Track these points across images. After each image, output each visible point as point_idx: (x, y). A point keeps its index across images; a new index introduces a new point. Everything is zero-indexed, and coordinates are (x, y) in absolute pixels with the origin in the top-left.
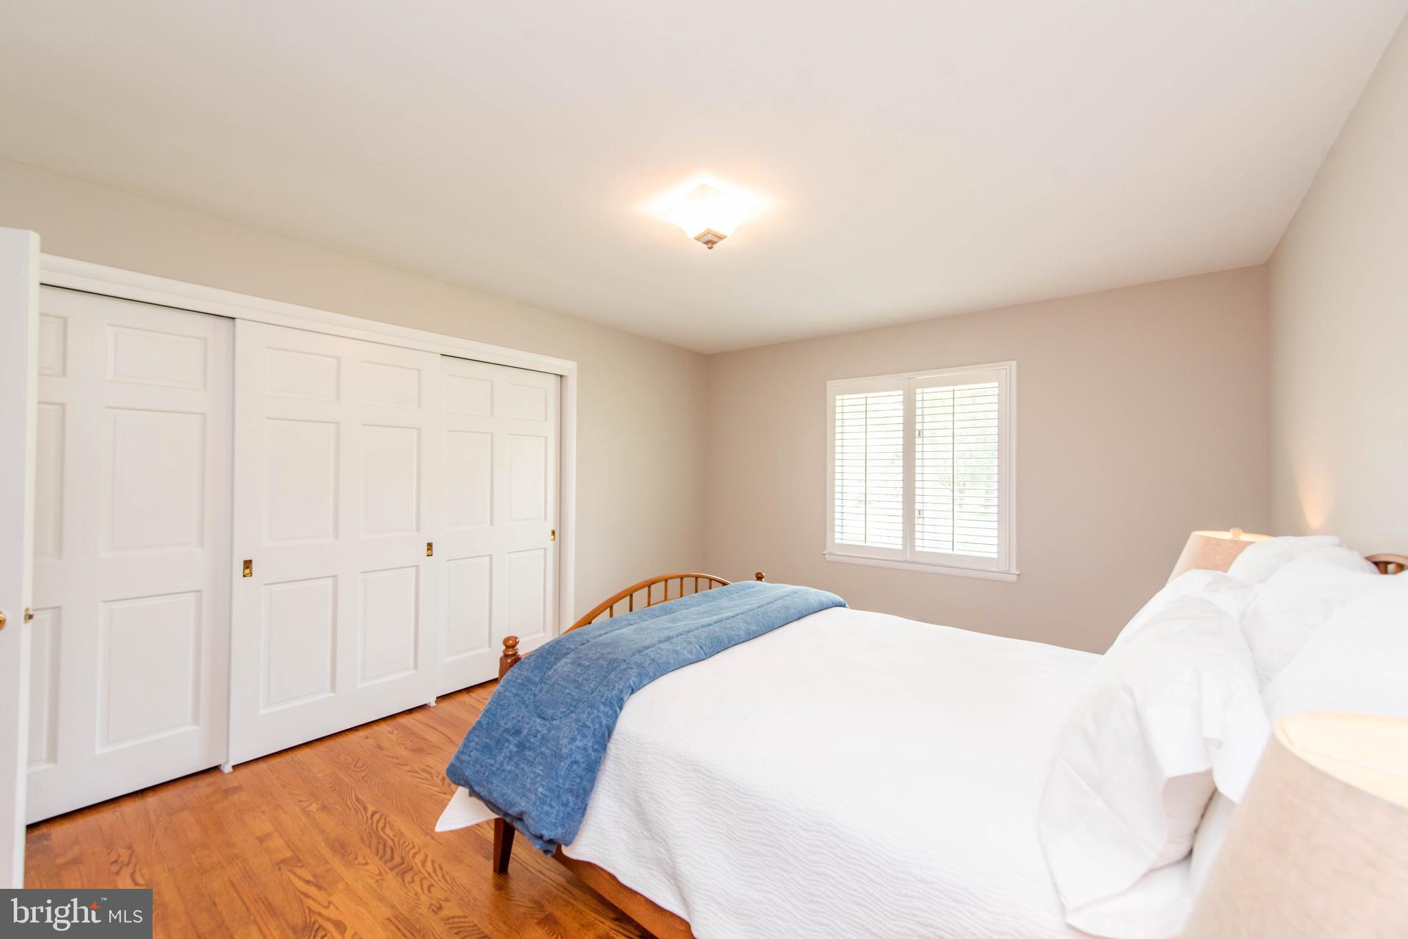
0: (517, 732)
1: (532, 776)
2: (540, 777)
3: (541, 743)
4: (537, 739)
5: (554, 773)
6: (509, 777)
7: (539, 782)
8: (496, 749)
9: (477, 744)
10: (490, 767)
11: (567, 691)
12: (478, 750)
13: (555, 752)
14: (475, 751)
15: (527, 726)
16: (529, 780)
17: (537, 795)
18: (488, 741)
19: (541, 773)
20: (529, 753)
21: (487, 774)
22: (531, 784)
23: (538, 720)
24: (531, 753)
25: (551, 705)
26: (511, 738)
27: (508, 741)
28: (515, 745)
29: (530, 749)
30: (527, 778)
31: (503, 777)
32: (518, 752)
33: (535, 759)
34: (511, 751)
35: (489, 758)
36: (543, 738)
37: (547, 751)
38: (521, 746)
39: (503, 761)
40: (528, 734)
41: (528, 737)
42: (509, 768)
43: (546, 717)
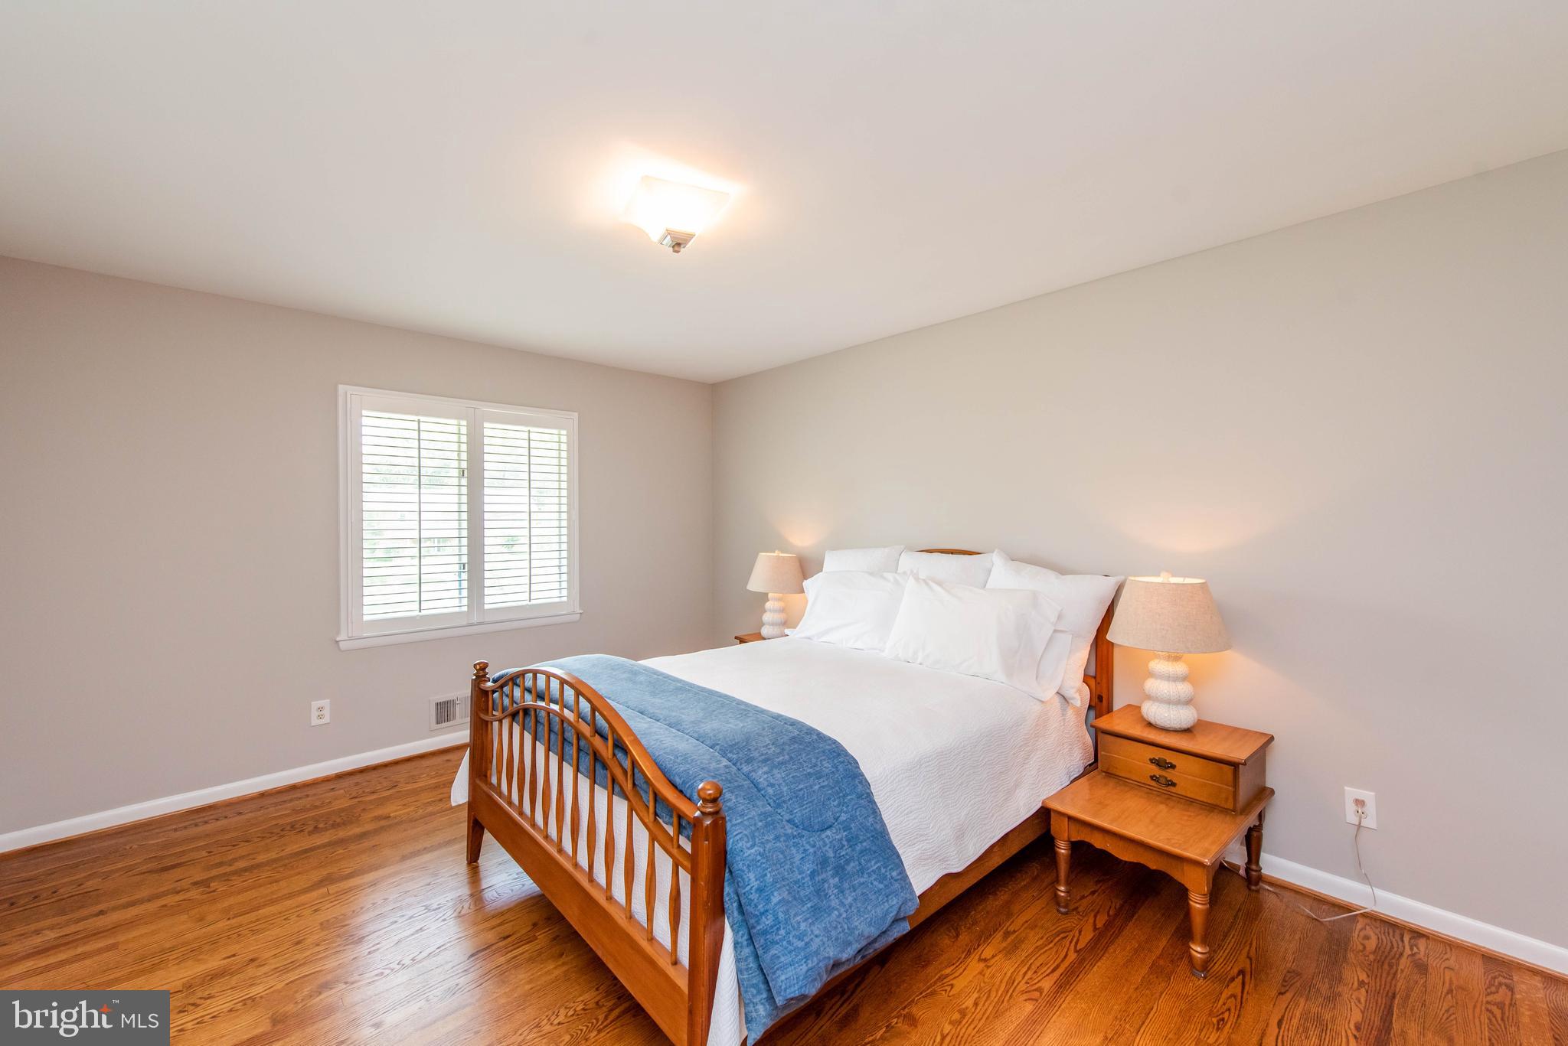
0: (824, 862)
1: (874, 876)
2: (882, 868)
3: (851, 847)
4: (846, 847)
5: (888, 851)
6: (859, 905)
7: (886, 872)
8: (822, 901)
9: (806, 920)
10: (841, 920)
11: (816, 787)
12: (812, 924)
13: (872, 836)
14: (812, 927)
15: (827, 848)
16: (875, 883)
17: (898, 880)
18: (809, 905)
19: (879, 864)
20: (851, 867)
21: (846, 927)
22: (880, 882)
23: (828, 832)
24: (852, 864)
25: (820, 810)
26: (824, 876)
27: (824, 881)
28: (833, 876)
29: (848, 862)
30: (872, 884)
31: (855, 911)
32: (841, 879)
33: (860, 864)
34: (836, 886)
35: (830, 915)
36: (848, 841)
37: (865, 844)
38: (839, 870)
39: (841, 901)
40: (835, 852)
41: (837, 855)
42: (850, 899)
43: (830, 824)
